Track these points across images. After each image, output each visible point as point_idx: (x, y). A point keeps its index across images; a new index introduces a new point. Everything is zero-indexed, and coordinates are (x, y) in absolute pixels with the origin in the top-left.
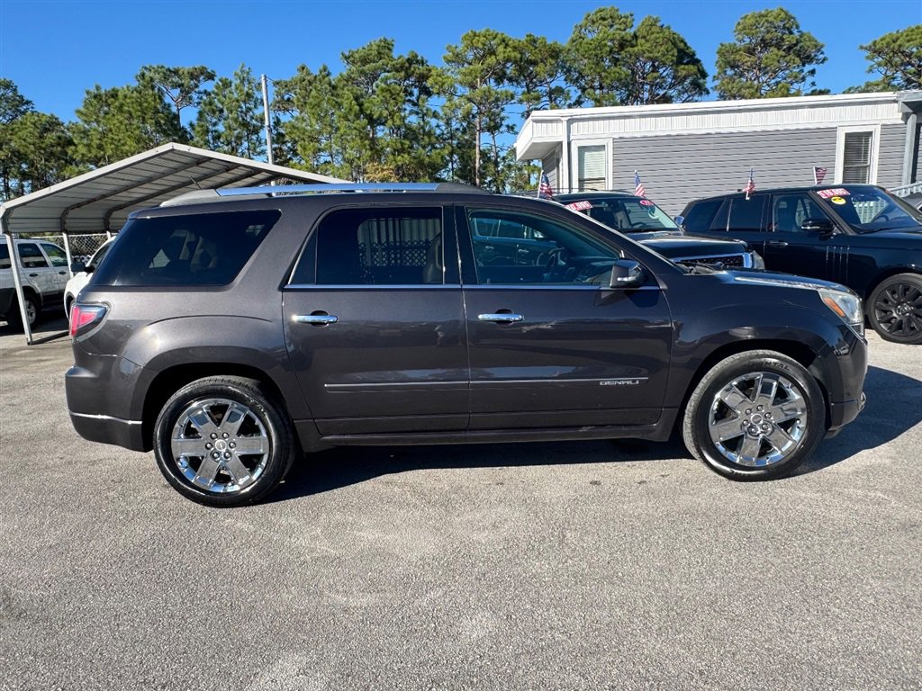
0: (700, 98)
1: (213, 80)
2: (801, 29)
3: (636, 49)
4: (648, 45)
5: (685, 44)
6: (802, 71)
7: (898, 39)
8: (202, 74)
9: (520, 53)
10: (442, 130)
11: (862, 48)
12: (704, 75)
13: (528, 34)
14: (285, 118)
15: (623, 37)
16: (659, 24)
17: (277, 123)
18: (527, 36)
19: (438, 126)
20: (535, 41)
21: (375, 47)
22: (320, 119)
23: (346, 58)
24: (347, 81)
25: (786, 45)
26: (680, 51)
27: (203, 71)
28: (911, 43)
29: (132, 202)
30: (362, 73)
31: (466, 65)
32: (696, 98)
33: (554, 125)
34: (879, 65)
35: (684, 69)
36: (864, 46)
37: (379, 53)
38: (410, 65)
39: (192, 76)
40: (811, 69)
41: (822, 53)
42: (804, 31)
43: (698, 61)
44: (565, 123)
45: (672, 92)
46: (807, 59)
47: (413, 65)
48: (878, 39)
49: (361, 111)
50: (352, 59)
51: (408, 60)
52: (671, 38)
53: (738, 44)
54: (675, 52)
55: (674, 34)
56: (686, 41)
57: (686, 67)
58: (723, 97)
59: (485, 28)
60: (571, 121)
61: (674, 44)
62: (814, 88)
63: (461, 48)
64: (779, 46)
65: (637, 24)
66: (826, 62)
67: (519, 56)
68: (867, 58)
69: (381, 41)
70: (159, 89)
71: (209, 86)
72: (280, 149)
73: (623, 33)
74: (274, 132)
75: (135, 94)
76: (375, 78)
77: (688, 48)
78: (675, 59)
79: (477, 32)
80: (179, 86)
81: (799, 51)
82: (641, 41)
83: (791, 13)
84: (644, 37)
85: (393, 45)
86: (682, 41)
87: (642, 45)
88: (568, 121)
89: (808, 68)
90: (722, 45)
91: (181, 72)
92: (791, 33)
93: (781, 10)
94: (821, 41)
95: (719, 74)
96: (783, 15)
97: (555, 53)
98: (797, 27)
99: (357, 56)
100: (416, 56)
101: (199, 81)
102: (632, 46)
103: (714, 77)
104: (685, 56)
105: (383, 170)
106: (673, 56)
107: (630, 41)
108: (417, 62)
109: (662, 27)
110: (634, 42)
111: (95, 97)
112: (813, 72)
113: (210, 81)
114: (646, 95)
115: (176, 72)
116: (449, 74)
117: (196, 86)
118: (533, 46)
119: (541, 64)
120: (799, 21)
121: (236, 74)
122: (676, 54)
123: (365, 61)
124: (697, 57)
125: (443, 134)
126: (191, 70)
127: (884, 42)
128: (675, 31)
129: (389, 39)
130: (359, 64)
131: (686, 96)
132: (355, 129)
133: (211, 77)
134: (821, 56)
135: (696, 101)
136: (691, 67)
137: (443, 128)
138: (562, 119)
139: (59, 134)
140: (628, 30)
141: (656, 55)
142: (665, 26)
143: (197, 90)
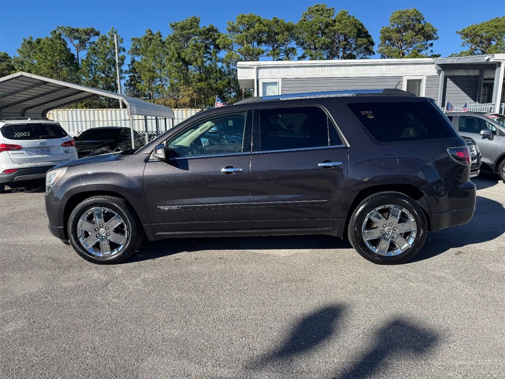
0: (370, 57)
1: (98, 36)
2: (425, 20)
3: (335, 28)
4: (341, 26)
5: (363, 26)
6: (426, 44)
7: (476, 28)
8: (92, 32)
9: (268, 28)
10: (224, 69)
11: (457, 32)
12: (372, 44)
13: (274, 17)
14: (138, 59)
15: (327, 22)
16: (348, 15)
17: (133, 61)
18: (274, 19)
19: (222, 67)
20: (278, 22)
21: (189, 21)
22: (155, 60)
23: (172, 26)
24: (173, 39)
25: (417, 29)
26: (359, 30)
27: (92, 30)
28: (483, 31)
29: (12, 103)
30: (182, 35)
31: (239, 33)
32: (368, 56)
33: (250, 70)
34: (468, 42)
35: (361, 40)
36: (459, 31)
37: (191, 25)
38: (209, 32)
39: (87, 33)
40: (431, 43)
41: (436, 34)
42: (427, 22)
43: (370, 36)
44: (255, 69)
45: (355, 53)
46: (428, 37)
47: (211, 33)
48: (466, 28)
49: (179, 57)
50: (175, 27)
51: (208, 29)
52: (354, 23)
53: (391, 28)
54: (356, 30)
55: (356, 20)
56: (364, 25)
57: (362, 39)
58: (383, 57)
59: (250, 13)
60: (259, 68)
61: (355, 26)
62: (432, 54)
63: (235, 24)
64: (413, 29)
65: (336, 15)
66: (438, 39)
67: (268, 29)
68: (462, 38)
69: (192, 18)
70: (63, 40)
71: (95, 39)
72: (134, 76)
73: (328, 19)
74: (131, 66)
75: (50, 42)
76: (189, 39)
77: (364, 28)
78: (355, 35)
79: (245, 15)
80: (79, 39)
81: (424, 33)
82: (337, 23)
83: (420, 12)
84: (339, 22)
85: (199, 21)
86: (361, 24)
87: (337, 26)
88: (257, 68)
89: (430, 42)
90: (383, 28)
91: (79, 31)
92: (420, 23)
93: (415, 10)
94: (435, 28)
95: (382, 43)
96: (415, 12)
97: (289, 29)
98: (423, 19)
99: (179, 25)
100: (213, 27)
101: (90, 36)
102: (333, 26)
103: (379, 45)
104: (362, 33)
105: (189, 90)
106: (354, 33)
107: (332, 24)
108: (214, 30)
109: (349, 16)
110: (334, 24)
111: (29, 43)
112: (432, 45)
113: (97, 37)
114: (341, 54)
115: (77, 31)
116: (229, 38)
117: (89, 39)
118: (277, 24)
119: (280, 35)
120: (424, 16)
121: (109, 33)
122: (356, 32)
123: (183, 28)
124: (369, 33)
125: (225, 72)
126: (85, 30)
127: (468, 30)
128: (357, 19)
129: (197, 17)
130: (180, 30)
131: (362, 55)
132: (175, 66)
133: (97, 34)
134: (436, 36)
135: (368, 58)
136: (364, 39)
137: (225, 68)
138: (255, 67)
139: (8, 63)
140: (331, 17)
141: (346, 32)
142: (351, 16)
143: (89, 41)
